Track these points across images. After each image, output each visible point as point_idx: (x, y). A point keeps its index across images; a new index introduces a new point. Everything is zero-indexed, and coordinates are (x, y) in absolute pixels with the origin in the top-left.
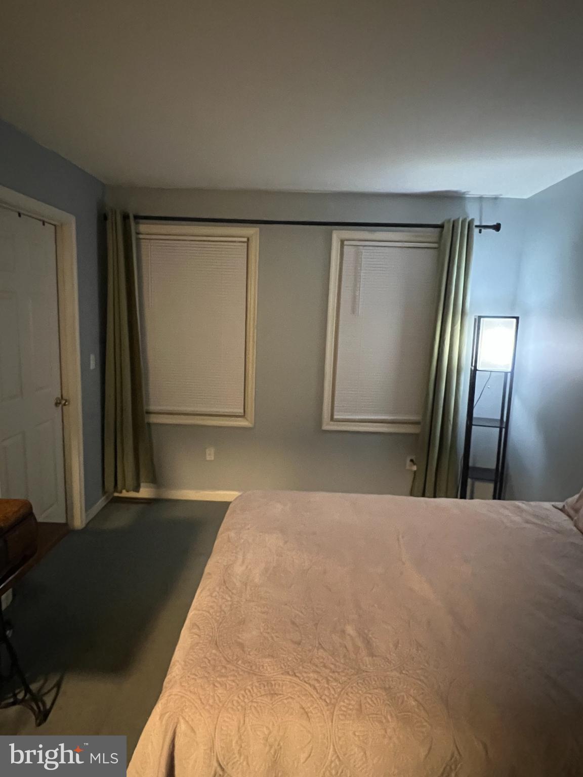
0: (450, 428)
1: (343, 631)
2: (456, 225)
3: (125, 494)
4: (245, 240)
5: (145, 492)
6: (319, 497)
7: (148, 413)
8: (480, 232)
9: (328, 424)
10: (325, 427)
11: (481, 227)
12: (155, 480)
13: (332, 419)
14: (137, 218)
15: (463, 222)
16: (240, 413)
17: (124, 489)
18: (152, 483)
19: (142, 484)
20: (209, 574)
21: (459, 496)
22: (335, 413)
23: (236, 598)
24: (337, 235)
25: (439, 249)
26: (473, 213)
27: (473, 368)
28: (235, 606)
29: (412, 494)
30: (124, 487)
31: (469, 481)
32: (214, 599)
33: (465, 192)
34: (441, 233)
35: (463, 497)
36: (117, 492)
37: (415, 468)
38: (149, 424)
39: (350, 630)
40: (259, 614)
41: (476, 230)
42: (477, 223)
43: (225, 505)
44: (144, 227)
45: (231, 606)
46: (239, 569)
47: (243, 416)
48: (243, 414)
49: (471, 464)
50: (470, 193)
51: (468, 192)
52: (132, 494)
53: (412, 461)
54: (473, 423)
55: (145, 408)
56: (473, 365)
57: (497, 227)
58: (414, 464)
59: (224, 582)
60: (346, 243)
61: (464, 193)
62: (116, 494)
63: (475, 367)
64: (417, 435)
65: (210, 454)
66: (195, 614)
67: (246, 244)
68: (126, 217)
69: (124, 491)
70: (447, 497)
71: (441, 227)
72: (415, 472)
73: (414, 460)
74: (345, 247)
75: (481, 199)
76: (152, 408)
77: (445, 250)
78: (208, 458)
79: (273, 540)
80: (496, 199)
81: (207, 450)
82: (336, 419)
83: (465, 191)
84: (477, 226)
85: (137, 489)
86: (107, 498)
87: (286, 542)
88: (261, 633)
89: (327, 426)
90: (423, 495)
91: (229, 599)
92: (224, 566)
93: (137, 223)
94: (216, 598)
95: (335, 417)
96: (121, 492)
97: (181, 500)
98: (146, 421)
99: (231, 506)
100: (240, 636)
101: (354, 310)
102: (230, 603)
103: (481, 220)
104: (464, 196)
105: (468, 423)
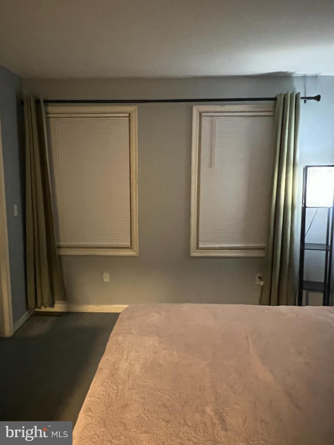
0: (288, 251)
1: (203, 412)
2: (286, 98)
3: (43, 309)
4: (127, 115)
5: (59, 307)
6: (186, 307)
7: (59, 247)
8: (305, 102)
9: (194, 252)
10: (193, 254)
11: (306, 99)
12: (66, 298)
13: (198, 248)
14: (46, 102)
15: (292, 95)
16: (128, 245)
17: (42, 305)
18: (64, 300)
19: (56, 301)
20: (102, 369)
21: (297, 303)
22: (200, 243)
23: (121, 387)
24: (196, 109)
25: (274, 117)
26: (299, 88)
27: (303, 205)
28: (120, 393)
29: (261, 303)
30: (42, 304)
31: (304, 292)
32: (103, 388)
33: (293, 73)
34: (275, 104)
35: (300, 304)
36: (38, 308)
37: (262, 283)
38: (60, 256)
39: (209, 410)
40: (138, 399)
41: (302, 102)
42: (302, 95)
43: (116, 316)
44: (52, 109)
45: (117, 393)
46: (124, 366)
47: (130, 248)
48: (130, 246)
49: (305, 279)
50: (295, 73)
51: (295, 72)
52: (49, 309)
53: (260, 278)
54: (305, 248)
55: (56, 244)
56: (304, 203)
57: (318, 98)
58: (262, 280)
59: (112, 374)
60: (203, 114)
61: (291, 73)
62: (37, 310)
63: (305, 204)
64: (261, 258)
65: (106, 278)
66: (89, 400)
67: (128, 118)
68: (37, 102)
69: (43, 307)
70: (287, 304)
71: (275, 99)
72: (262, 286)
74: (203, 118)
75: (304, 77)
76: (62, 244)
77: (278, 117)
78: (105, 280)
79: (151, 341)
80: (316, 77)
81: (104, 274)
82: (200, 247)
84: (302, 98)
85: (52, 305)
86: (29, 313)
87: (160, 343)
88: (140, 414)
90: (269, 304)
91: (115, 388)
92: (113, 362)
93: (46, 106)
94: (105, 388)
95: (200, 246)
96: (40, 308)
97: (86, 313)
98: (58, 253)
99: (120, 315)
100: (123, 416)
101: (211, 165)
102: (116, 391)
103: (305, 93)
104: (291, 75)
105: (302, 247)
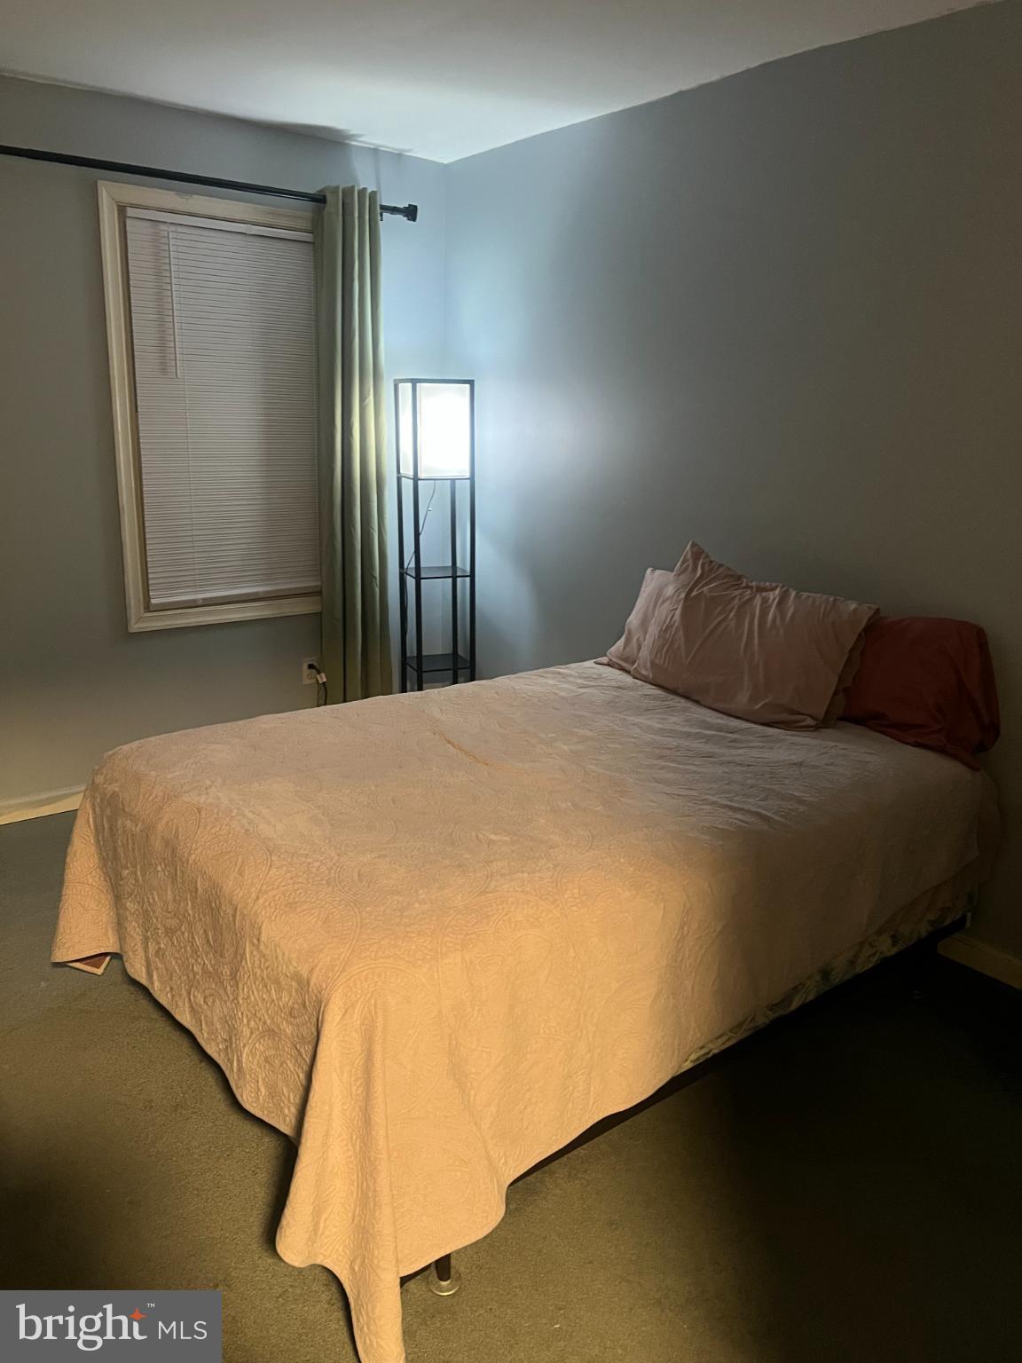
0: (377, 592)
2: (348, 198)
10: (135, 627)
11: (384, 209)
15: (361, 196)
22: (152, 595)
25: (316, 246)
33: (353, 135)
34: (321, 213)
37: (321, 678)
42: (383, 200)
53: (311, 666)
54: (422, 575)
57: (411, 213)
58: (319, 671)
71: (319, 199)
73: (315, 664)
74: (129, 222)
75: (375, 151)
77: (334, 248)
80: (399, 157)
82: (154, 605)
83: (352, 133)
89: (140, 622)
95: (153, 602)
104: (347, 142)
